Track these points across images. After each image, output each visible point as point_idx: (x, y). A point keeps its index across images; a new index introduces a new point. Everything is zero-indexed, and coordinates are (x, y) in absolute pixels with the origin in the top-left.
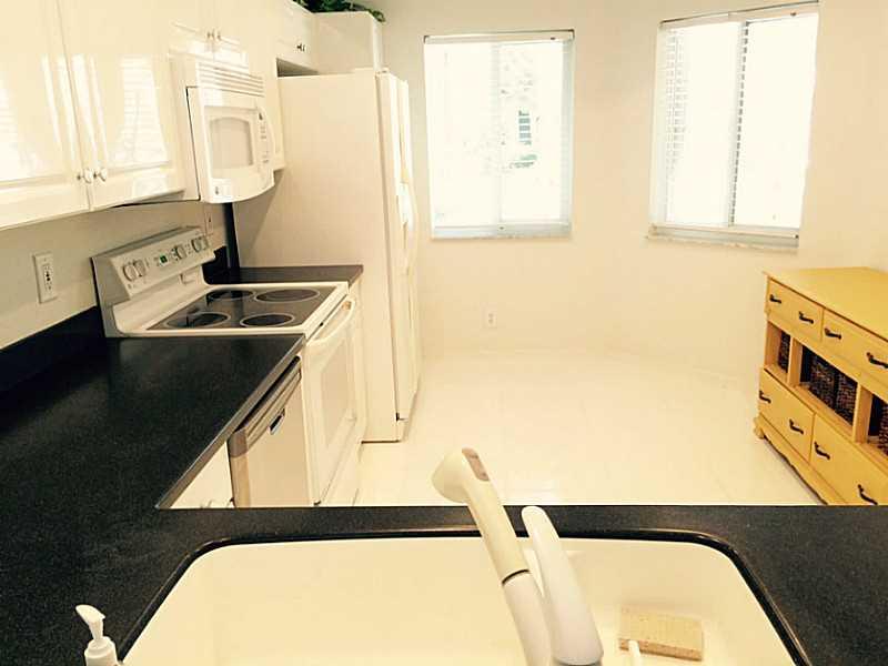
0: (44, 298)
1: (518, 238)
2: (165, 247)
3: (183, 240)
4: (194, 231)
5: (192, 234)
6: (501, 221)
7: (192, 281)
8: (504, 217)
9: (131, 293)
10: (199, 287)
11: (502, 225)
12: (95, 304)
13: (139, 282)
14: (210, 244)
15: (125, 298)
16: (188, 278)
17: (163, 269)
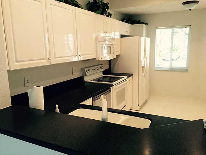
0: (73, 74)
1: (175, 71)
2: (95, 68)
3: (99, 67)
4: (101, 65)
5: (101, 66)
6: (171, 67)
7: (100, 74)
8: (172, 66)
9: (87, 75)
10: (101, 75)
11: (171, 68)
12: (82, 76)
13: (89, 73)
14: (104, 68)
15: (86, 75)
16: (99, 73)
17: (94, 71)
